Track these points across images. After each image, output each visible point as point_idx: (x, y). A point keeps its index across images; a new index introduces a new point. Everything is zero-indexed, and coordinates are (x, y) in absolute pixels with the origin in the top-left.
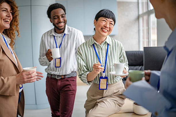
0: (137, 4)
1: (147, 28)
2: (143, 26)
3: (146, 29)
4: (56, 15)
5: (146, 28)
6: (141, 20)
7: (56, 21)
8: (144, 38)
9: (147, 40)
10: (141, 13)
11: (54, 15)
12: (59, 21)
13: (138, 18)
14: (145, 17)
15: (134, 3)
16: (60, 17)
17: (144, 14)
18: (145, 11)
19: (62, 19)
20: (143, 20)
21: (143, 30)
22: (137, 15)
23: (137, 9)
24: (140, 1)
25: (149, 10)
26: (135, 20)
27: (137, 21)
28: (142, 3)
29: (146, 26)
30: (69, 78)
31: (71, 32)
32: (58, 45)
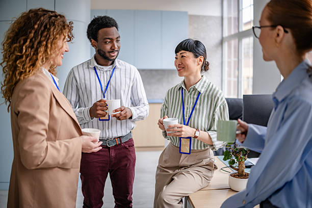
0: (220, 19)
1: (236, 59)
2: (229, 57)
3: (235, 62)
5: (233, 59)
6: (226, 45)
8: (229, 76)
9: (236, 79)
10: (226, 34)
13: (222, 42)
14: (234, 42)
15: (215, 17)
17: (231, 37)
18: (233, 33)
20: (229, 46)
21: (229, 63)
22: (219, 38)
23: (221, 29)
24: (225, 15)
25: (240, 30)
26: (217, 46)
27: (220, 49)
28: (229, 19)
29: (235, 57)
30: (126, 142)
31: (126, 67)
32: (104, 85)
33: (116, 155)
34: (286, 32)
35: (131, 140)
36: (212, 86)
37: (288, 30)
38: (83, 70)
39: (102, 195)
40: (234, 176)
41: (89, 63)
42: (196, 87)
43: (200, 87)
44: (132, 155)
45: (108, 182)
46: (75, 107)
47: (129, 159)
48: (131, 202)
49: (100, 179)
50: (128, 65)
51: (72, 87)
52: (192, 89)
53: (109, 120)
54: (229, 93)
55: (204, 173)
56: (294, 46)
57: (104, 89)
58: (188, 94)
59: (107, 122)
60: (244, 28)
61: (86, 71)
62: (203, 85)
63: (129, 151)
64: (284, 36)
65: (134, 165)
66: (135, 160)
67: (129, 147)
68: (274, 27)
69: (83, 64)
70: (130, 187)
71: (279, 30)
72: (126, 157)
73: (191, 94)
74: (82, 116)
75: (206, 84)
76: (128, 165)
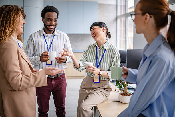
0: (116, 6)
1: (124, 28)
2: (121, 27)
3: (123, 29)
4: (50, 18)
5: (123, 28)
6: (119, 20)
7: (49, 23)
8: (121, 37)
9: (124, 39)
10: (119, 14)
11: (48, 17)
12: (51, 24)
13: (116, 19)
14: (123, 19)
15: (113, 5)
16: (53, 21)
17: (122, 16)
18: (122, 13)
19: (54, 23)
20: (121, 21)
21: (121, 30)
22: (115, 17)
23: (116, 11)
24: (119, 4)
25: (127, 12)
26: (114, 21)
27: (115, 22)
28: (121, 6)
29: (123, 27)
30: (61, 75)
31: (61, 34)
32: (49, 44)
33: (55, 83)
34: (151, 17)
35: (64, 74)
36: (113, 46)
37: (152, 16)
38: (37, 36)
39: (48, 105)
40: (121, 94)
41: (40, 32)
42: (104, 46)
43: (106, 46)
44: (65, 82)
45: (52, 98)
46: (33, 57)
47: (63, 85)
48: (65, 108)
49: (47, 96)
50: (62, 33)
51: (31, 45)
52: (101, 47)
53: (51, 64)
54: (120, 47)
55: (105, 93)
56: (155, 25)
57: (49, 47)
58: (99, 50)
59: (50, 65)
60: (129, 11)
61: (39, 36)
62: (108, 45)
63: (63, 80)
64: (149, 19)
65: (66, 88)
66: (66, 85)
67: (63, 78)
68: (144, 14)
69: (37, 32)
70: (64, 100)
71: (147, 16)
72: (61, 84)
73: (101, 50)
74: (36, 61)
75: (109, 45)
76: (62, 88)
